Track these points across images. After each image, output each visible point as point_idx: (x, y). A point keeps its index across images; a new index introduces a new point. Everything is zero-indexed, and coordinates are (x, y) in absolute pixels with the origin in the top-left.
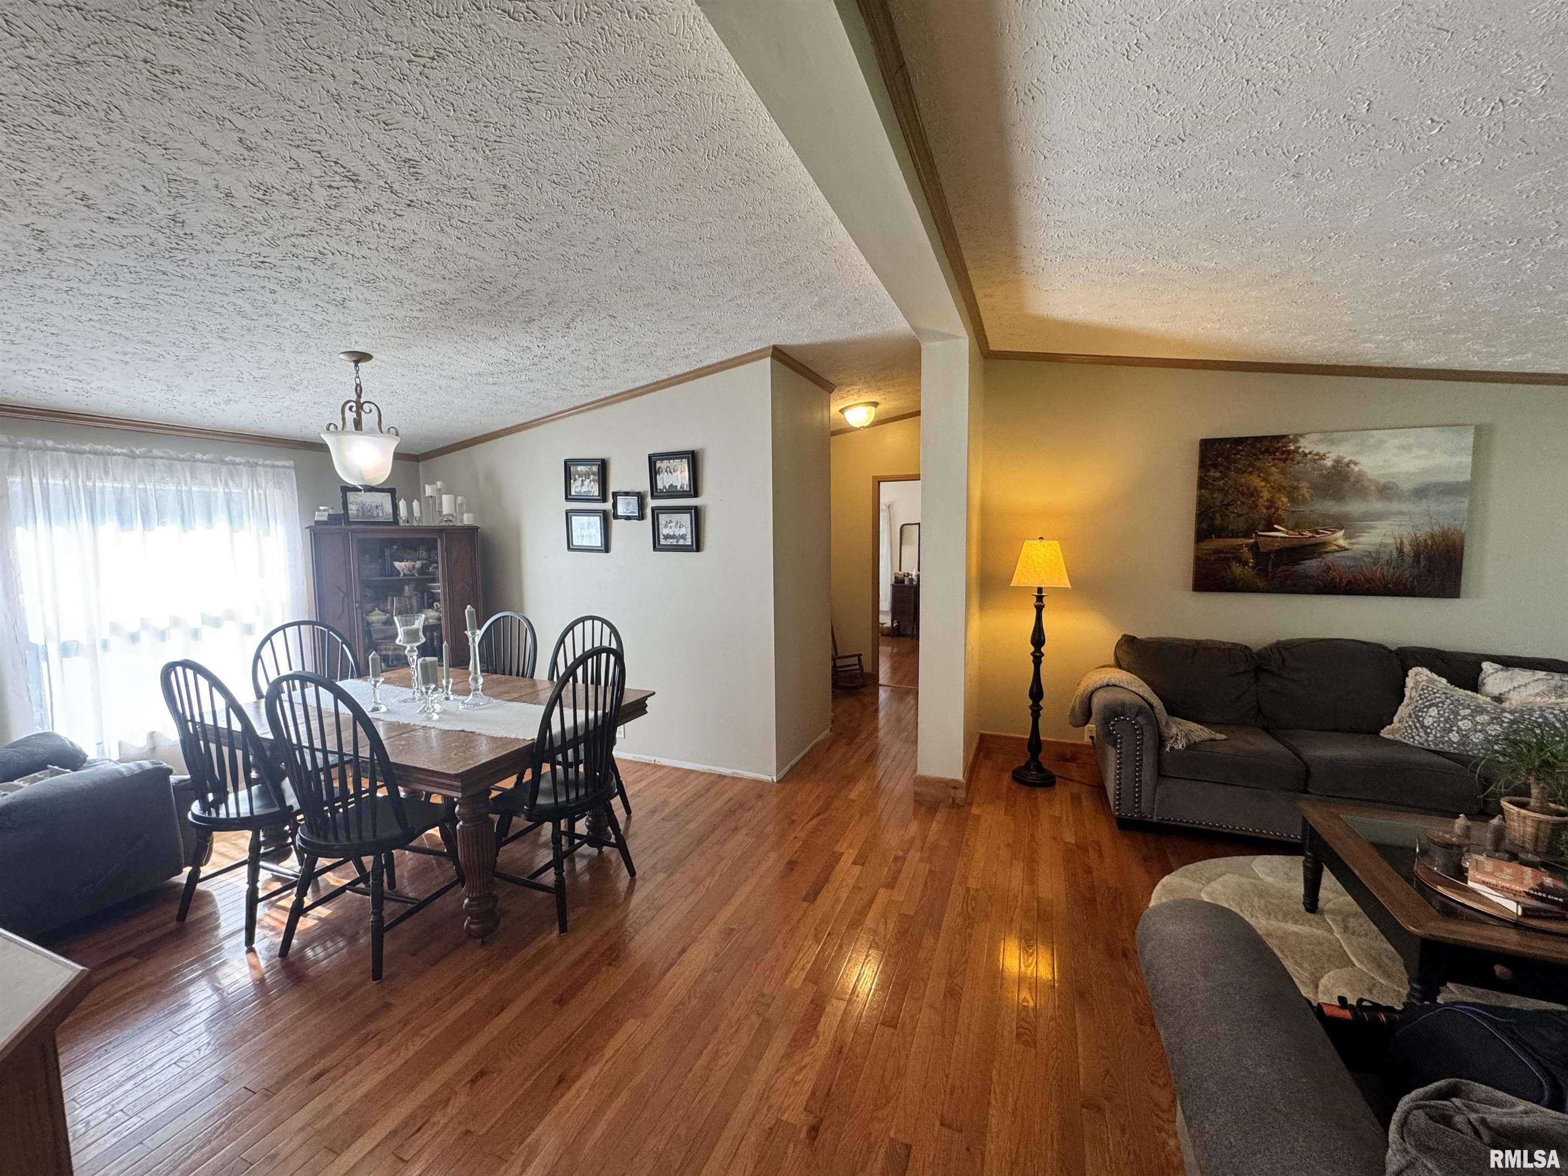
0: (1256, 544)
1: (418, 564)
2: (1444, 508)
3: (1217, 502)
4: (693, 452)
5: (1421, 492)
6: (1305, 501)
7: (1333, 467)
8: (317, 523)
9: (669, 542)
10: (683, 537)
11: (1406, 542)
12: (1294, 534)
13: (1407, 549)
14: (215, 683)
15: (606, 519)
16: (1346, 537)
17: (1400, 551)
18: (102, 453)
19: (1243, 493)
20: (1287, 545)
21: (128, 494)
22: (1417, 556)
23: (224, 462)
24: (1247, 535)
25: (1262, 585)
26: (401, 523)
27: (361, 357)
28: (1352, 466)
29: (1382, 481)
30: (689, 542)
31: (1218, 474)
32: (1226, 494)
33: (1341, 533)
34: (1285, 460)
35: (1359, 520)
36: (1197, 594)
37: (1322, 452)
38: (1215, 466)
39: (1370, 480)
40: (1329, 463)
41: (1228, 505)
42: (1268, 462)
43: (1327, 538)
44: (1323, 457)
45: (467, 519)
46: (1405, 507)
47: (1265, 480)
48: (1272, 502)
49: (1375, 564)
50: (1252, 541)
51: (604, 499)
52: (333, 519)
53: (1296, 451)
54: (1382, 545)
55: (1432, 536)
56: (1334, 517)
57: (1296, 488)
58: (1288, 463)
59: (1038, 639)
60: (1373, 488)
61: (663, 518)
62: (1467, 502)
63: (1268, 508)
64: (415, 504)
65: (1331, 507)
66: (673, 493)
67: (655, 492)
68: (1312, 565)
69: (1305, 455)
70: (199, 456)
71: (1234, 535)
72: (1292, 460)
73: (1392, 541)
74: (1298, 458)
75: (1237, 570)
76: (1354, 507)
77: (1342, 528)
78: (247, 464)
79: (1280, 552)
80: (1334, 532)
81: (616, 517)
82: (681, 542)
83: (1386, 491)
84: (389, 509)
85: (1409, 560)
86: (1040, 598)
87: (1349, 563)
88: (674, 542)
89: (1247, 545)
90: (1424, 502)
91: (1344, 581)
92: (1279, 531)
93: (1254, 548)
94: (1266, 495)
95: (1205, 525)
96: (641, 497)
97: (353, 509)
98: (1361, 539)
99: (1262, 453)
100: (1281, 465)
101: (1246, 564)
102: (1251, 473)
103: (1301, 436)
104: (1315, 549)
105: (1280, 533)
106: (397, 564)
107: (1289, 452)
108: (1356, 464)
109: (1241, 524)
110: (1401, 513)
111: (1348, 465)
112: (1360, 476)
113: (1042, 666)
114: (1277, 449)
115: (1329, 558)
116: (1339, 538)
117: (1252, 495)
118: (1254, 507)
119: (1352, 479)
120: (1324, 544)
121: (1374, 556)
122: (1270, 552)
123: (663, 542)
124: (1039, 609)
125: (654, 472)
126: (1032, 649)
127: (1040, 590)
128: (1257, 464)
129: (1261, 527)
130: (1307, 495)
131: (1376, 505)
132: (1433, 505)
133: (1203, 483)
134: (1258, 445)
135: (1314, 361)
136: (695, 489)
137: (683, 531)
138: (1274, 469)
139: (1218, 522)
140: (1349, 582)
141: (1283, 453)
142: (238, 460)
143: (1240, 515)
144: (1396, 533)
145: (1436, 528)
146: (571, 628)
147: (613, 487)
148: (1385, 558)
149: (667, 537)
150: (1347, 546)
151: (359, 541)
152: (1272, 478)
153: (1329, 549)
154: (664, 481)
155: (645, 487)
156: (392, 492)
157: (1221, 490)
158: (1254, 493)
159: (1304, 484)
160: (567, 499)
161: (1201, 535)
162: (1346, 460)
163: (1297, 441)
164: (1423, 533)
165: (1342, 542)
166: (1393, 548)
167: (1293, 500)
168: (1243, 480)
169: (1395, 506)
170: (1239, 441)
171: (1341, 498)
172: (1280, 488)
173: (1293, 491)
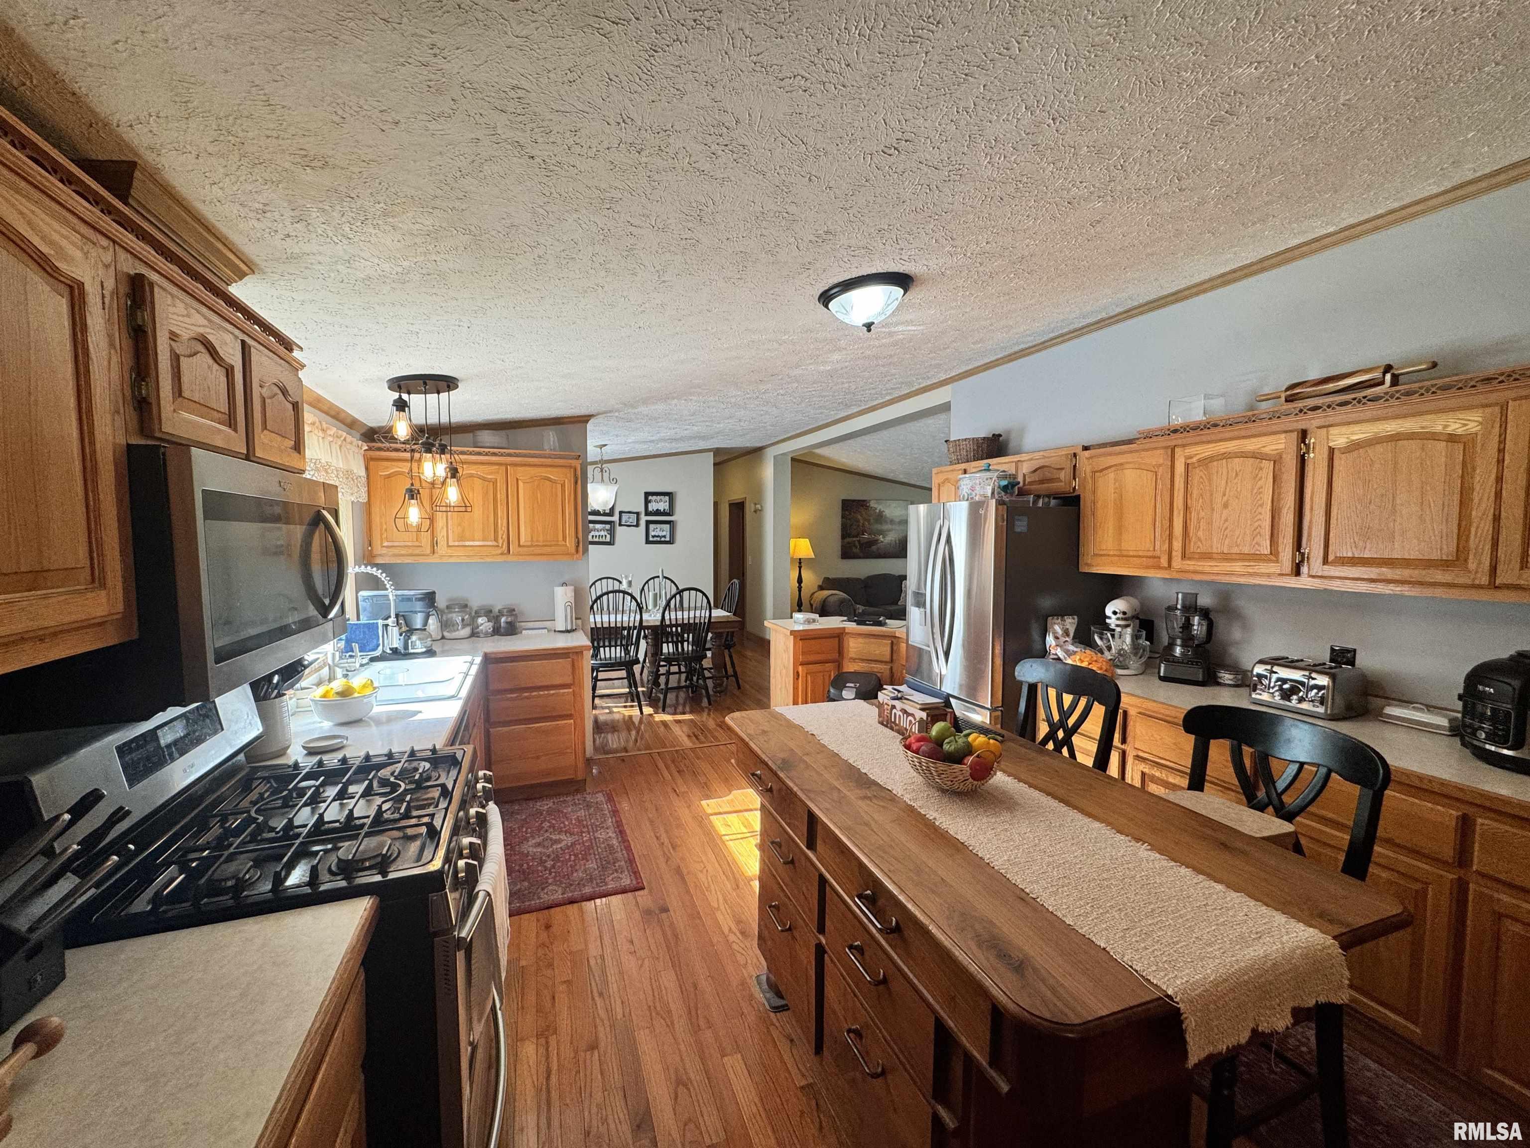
3: (847, 525)
4: (671, 492)
5: (901, 523)
6: (872, 524)
9: (655, 539)
10: (664, 537)
11: (895, 540)
12: (870, 536)
13: (897, 542)
15: (614, 525)
16: (884, 537)
19: (853, 521)
20: (868, 541)
22: (896, 545)
24: (855, 537)
25: (861, 555)
29: (891, 518)
30: (668, 539)
31: (847, 514)
32: (850, 522)
35: (885, 532)
36: (843, 560)
37: (876, 507)
38: (846, 510)
39: (888, 518)
40: (878, 511)
41: (850, 526)
42: (861, 510)
43: (878, 538)
44: (876, 509)
46: (894, 528)
47: (861, 516)
48: (863, 525)
49: (890, 547)
50: (858, 539)
51: (614, 515)
53: (869, 506)
55: (901, 538)
56: (879, 531)
59: (800, 581)
60: (888, 521)
61: (652, 526)
63: (862, 527)
65: (878, 527)
66: (658, 513)
67: (647, 513)
68: (874, 548)
69: (872, 508)
71: (852, 537)
72: (868, 509)
73: (892, 539)
74: (870, 508)
75: (855, 550)
76: (885, 527)
77: (882, 534)
79: (866, 543)
80: (880, 535)
81: (620, 525)
82: (663, 539)
83: (892, 522)
85: (893, 546)
86: (800, 563)
87: (884, 547)
88: (658, 539)
89: (856, 541)
90: (897, 526)
93: (859, 541)
94: (862, 522)
95: (844, 533)
96: (638, 514)
98: (886, 539)
99: (860, 506)
100: (865, 510)
101: (855, 548)
102: (856, 513)
103: (870, 501)
104: (876, 542)
105: (866, 536)
107: (867, 506)
108: (884, 512)
109: (854, 533)
111: (882, 512)
112: (886, 517)
114: (864, 505)
115: (879, 545)
116: (881, 538)
118: (858, 526)
119: (883, 517)
120: (877, 540)
121: (889, 544)
122: (863, 543)
123: (651, 539)
124: (800, 568)
125: (647, 502)
126: (798, 584)
127: (800, 560)
128: (858, 510)
129: (860, 534)
130: (872, 522)
131: (889, 526)
132: (902, 527)
133: (843, 517)
134: (857, 503)
135: (873, 474)
136: (670, 513)
137: (664, 533)
138: (863, 512)
139: (848, 532)
140: (884, 554)
143: (854, 530)
144: (894, 537)
145: (900, 533)
146: (647, 582)
147: (619, 509)
149: (653, 537)
150: (884, 541)
152: (863, 515)
153: (878, 542)
154: (652, 507)
155: (642, 509)
157: (848, 520)
158: (858, 521)
159: (871, 518)
161: (843, 537)
162: (881, 510)
163: (869, 503)
164: (898, 536)
165: (882, 540)
166: (892, 542)
167: (869, 524)
168: (854, 516)
170: (854, 501)
171: (881, 524)
172: (865, 520)
173: (869, 521)
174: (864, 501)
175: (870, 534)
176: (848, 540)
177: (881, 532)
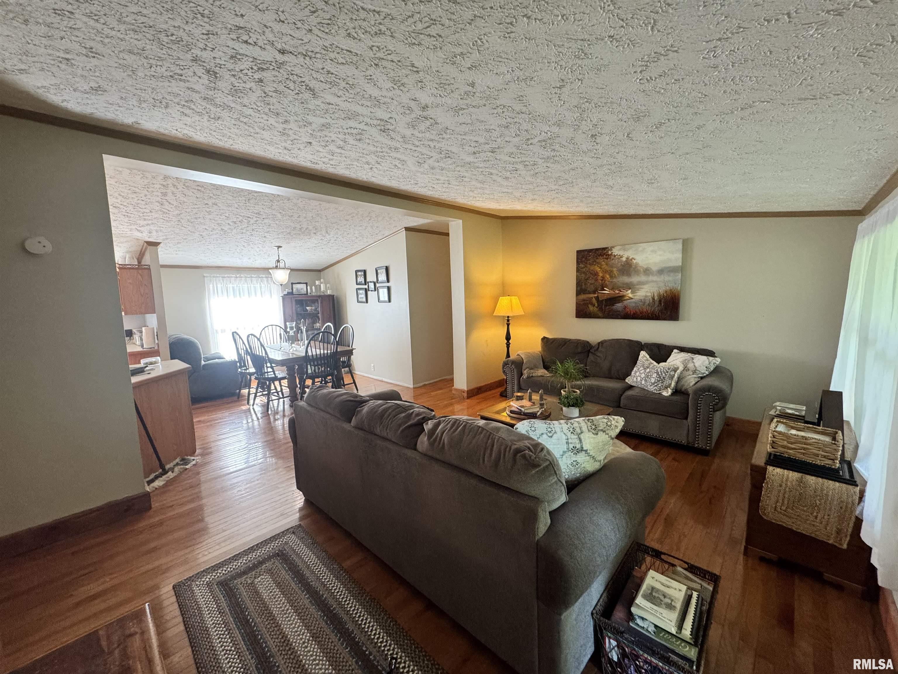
0: (598, 296)
1: (313, 308)
2: (670, 278)
3: (583, 278)
4: (386, 267)
5: (661, 272)
6: (615, 277)
7: (626, 261)
8: (284, 295)
10: (386, 297)
11: (656, 295)
12: (612, 292)
13: (656, 298)
14: (240, 337)
15: (366, 291)
16: (632, 293)
17: (653, 299)
18: (229, 277)
19: (592, 274)
20: (609, 297)
21: (235, 288)
22: (660, 301)
23: (259, 277)
24: (594, 292)
25: (600, 315)
26: (309, 294)
27: (279, 247)
28: (633, 260)
29: (645, 267)
30: (387, 299)
31: (583, 266)
32: (586, 275)
33: (630, 291)
34: (607, 259)
35: (637, 285)
36: (577, 319)
37: (621, 254)
38: (582, 262)
39: (640, 267)
40: (624, 259)
41: (587, 279)
42: (601, 260)
43: (625, 294)
44: (622, 257)
45: (329, 292)
46: (655, 278)
47: (601, 268)
48: (603, 278)
49: (644, 305)
50: (596, 295)
51: (366, 284)
52: (289, 294)
53: (611, 254)
54: (646, 296)
55: (666, 292)
56: (627, 284)
57: (612, 271)
58: (609, 260)
59: (508, 337)
60: (642, 270)
61: (380, 291)
62: (680, 275)
63: (602, 280)
64: (313, 287)
65: (626, 279)
66: (382, 281)
67: (378, 281)
68: (619, 306)
69: (615, 256)
70: (253, 276)
71: (590, 293)
72: (610, 258)
73: (650, 294)
74: (612, 257)
75: (591, 308)
76: (635, 279)
77: (630, 289)
78: (266, 277)
79: (607, 300)
80: (627, 291)
81: (369, 290)
82: (385, 299)
83: (647, 271)
84: (305, 290)
85: (657, 303)
86: (508, 320)
87: (634, 305)
88: (383, 299)
89: (595, 297)
90: (662, 276)
91: (632, 313)
92: (606, 290)
93: (597, 298)
94: (601, 275)
95: (579, 289)
96: (374, 283)
97: (294, 290)
98: (638, 294)
99: (599, 256)
100: (606, 260)
101: (594, 305)
102: (595, 265)
103: (613, 247)
104: (619, 299)
105: (607, 291)
106: (308, 308)
107: (609, 255)
108: (635, 259)
109: (592, 288)
110: (653, 281)
111: (631, 260)
112: (637, 265)
113: (510, 348)
114: (604, 254)
115: (625, 302)
116: (629, 293)
117: (596, 275)
118: (596, 280)
119: (634, 267)
120: (623, 296)
121: (643, 302)
122: (603, 300)
123: (381, 299)
124: (508, 325)
125: (377, 274)
126: (506, 341)
127: (508, 317)
128: (597, 261)
129: (599, 289)
130: (616, 274)
131: (643, 278)
132: (666, 278)
133: (578, 270)
134: (597, 252)
136: (388, 281)
137: (385, 295)
138: (603, 263)
139: (584, 287)
140: (634, 314)
141: (606, 256)
142: (263, 276)
143: (591, 284)
144: (651, 291)
145: (668, 288)
147: (368, 280)
148: (647, 302)
149: (381, 297)
150: (633, 297)
151: (296, 300)
152: (603, 267)
153: (626, 298)
154: (380, 277)
155: (375, 279)
156: (306, 283)
157: (584, 273)
158: (596, 274)
159: (615, 269)
160: (357, 284)
161: (578, 293)
162: (630, 258)
163: (612, 250)
164: (662, 291)
165: (630, 295)
166: (650, 298)
167: (611, 277)
168: (592, 268)
169: (651, 278)
170: (590, 251)
171: (629, 275)
172: (606, 272)
173: (611, 273)
174: (604, 249)
175: (613, 289)
176: (583, 296)
177: (629, 286)
